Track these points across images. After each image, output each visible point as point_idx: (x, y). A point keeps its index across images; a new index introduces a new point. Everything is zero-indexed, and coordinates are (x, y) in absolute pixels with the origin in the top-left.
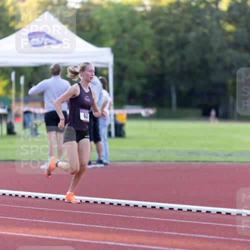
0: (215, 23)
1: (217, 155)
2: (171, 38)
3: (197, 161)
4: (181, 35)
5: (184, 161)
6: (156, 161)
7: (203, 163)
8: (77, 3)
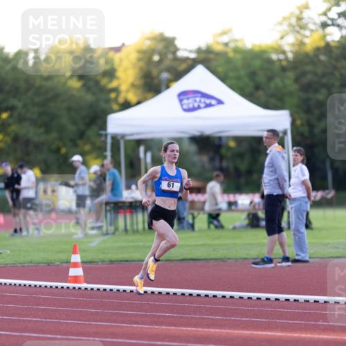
2: (322, 95)
8: (191, 51)
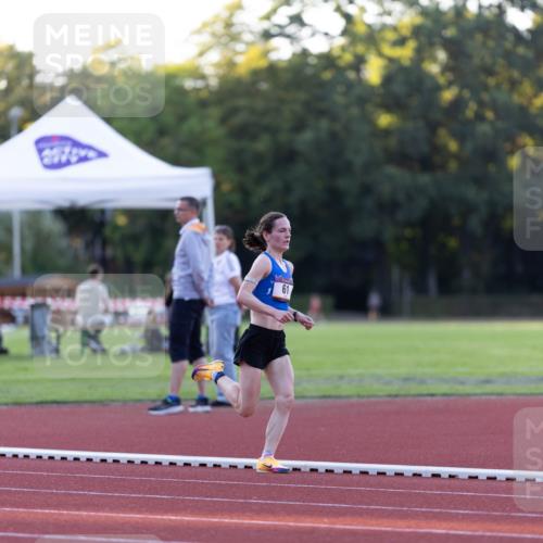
0: (355, 111)
1: (462, 383)
2: (262, 144)
3: (432, 395)
4: (283, 137)
5: (406, 396)
6: (348, 397)
7: (445, 398)
